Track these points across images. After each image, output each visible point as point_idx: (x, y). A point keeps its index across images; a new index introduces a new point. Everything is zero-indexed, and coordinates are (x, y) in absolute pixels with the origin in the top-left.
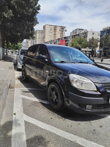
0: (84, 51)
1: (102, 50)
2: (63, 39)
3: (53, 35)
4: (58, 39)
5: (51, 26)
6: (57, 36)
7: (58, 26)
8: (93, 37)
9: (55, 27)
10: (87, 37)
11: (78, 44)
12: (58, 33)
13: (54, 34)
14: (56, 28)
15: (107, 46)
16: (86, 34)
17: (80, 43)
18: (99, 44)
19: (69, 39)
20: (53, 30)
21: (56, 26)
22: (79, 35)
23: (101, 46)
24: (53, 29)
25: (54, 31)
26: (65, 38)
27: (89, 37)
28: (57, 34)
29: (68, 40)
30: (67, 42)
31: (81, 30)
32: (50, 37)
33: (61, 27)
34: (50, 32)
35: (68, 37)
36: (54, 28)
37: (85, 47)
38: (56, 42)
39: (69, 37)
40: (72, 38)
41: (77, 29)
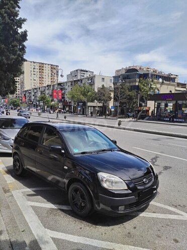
0: (91, 106)
1: (118, 104)
2: (56, 86)
3: (38, 79)
4: (48, 86)
5: (34, 63)
6: (44, 80)
7: (45, 64)
8: (103, 86)
9: (41, 65)
10: (94, 84)
11: (81, 96)
12: (47, 76)
13: (40, 78)
14: (43, 67)
15: (125, 99)
16: (92, 79)
17: (84, 94)
18: (112, 95)
19: (67, 87)
20: (38, 71)
21: (43, 64)
22: (82, 81)
23: (115, 99)
24: (38, 68)
25: (40, 72)
26: (59, 84)
27: (98, 85)
28: (44, 77)
29: (64, 89)
30: (63, 91)
31: (84, 71)
32: (32, 81)
33: (52, 65)
34: (33, 73)
35: (64, 83)
36: (40, 67)
37: (92, 101)
38: (45, 90)
39: (66, 83)
40: (71, 85)
41: (77, 70)
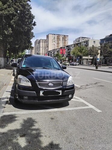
0: (85, 59)
1: (102, 57)
2: (66, 48)
3: (56, 44)
4: (61, 48)
5: (54, 35)
6: (60, 44)
7: (61, 35)
9: (58, 36)
10: (88, 45)
11: (79, 53)
12: (61, 42)
13: (57, 43)
14: (59, 37)
15: (107, 53)
16: (87, 42)
17: (81, 52)
18: (99, 52)
19: (71, 48)
21: (59, 35)
22: (81, 43)
25: (57, 40)
26: (67, 46)
27: (90, 45)
28: (60, 43)
29: (70, 49)
30: (69, 51)
31: (84, 38)
32: (53, 46)
33: (64, 35)
34: (53, 41)
35: (70, 46)
36: (57, 37)
37: (87, 55)
38: (59, 50)
39: (71, 45)
40: (74, 46)
41: (80, 38)
